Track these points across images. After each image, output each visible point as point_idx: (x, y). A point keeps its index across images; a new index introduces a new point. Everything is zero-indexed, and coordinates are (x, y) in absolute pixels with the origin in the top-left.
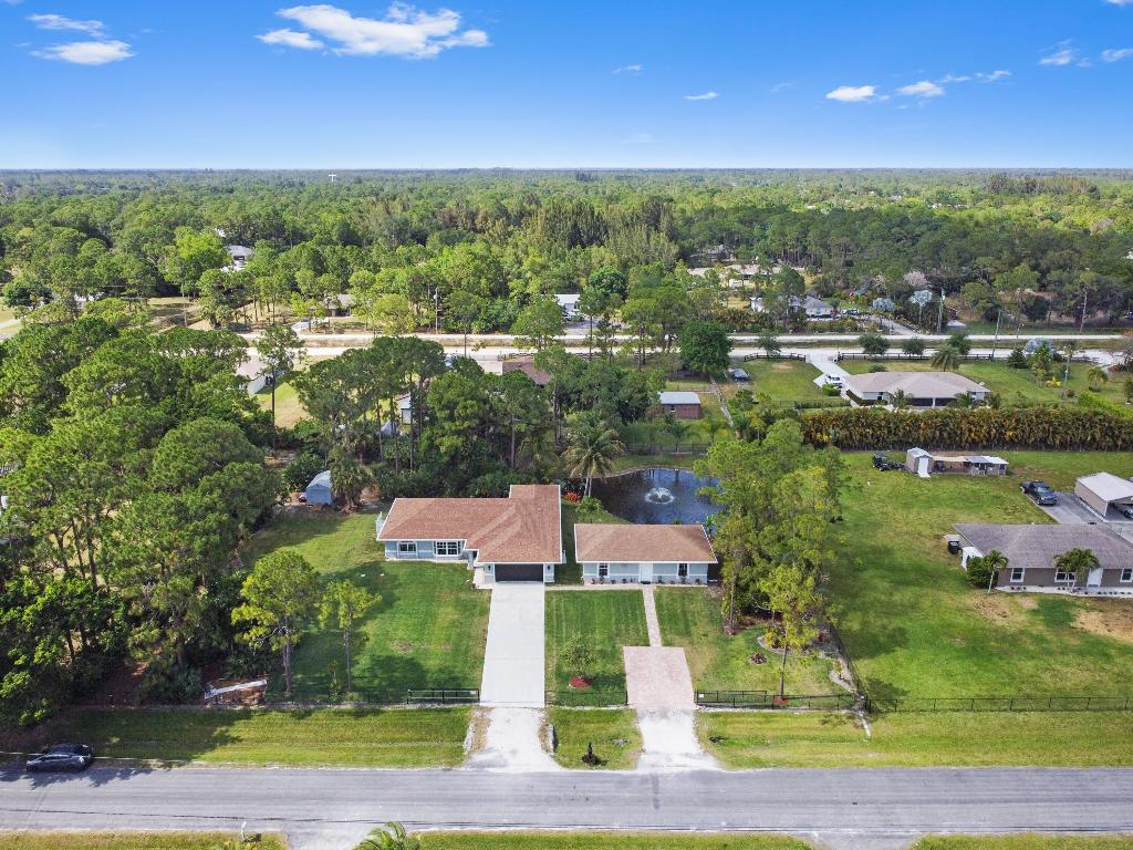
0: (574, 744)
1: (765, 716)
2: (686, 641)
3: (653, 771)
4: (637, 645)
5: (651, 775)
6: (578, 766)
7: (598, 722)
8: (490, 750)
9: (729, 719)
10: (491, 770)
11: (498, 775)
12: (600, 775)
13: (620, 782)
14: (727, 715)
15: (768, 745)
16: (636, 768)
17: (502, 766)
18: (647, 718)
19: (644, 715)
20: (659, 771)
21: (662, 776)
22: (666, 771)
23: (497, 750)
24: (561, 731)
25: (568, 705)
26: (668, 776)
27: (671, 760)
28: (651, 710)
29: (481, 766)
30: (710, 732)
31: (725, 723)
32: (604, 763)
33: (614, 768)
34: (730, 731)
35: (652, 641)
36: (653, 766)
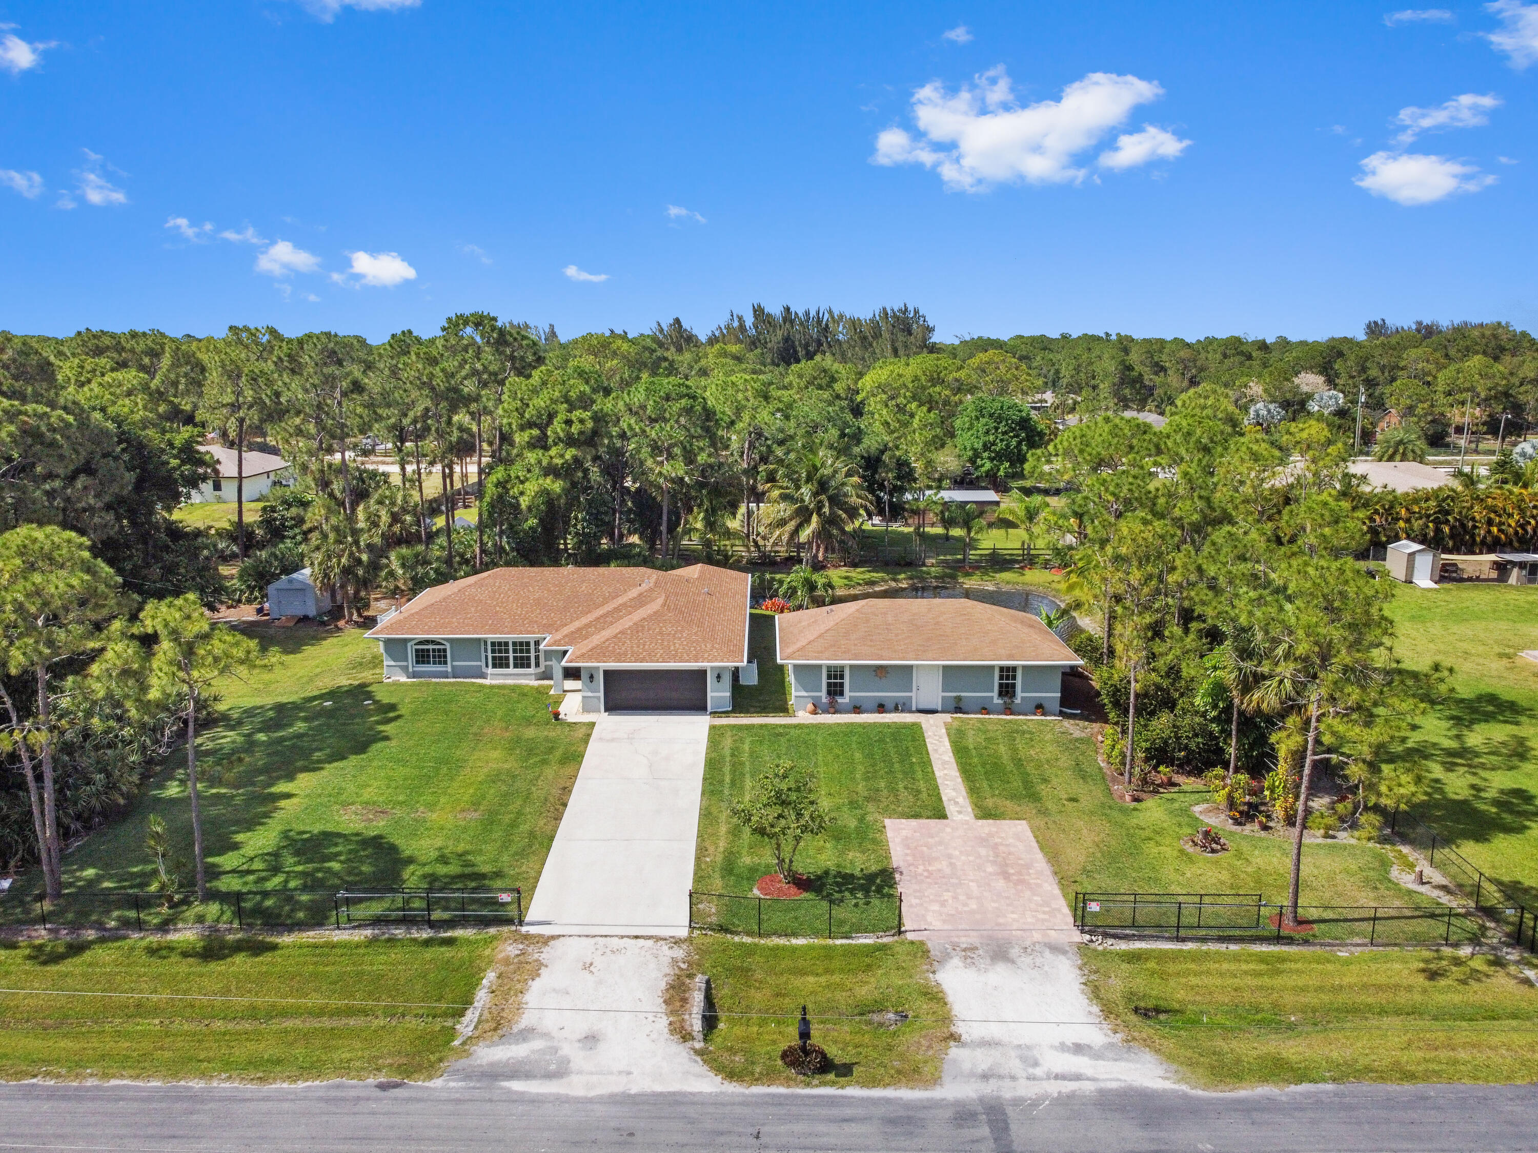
0: (763, 1023)
1: (1262, 959)
2: (1029, 808)
3: (988, 1089)
4: (916, 816)
5: (981, 1100)
6: (769, 1076)
7: (827, 971)
8: (527, 1034)
9: (1171, 968)
10: (517, 1086)
11: (536, 1101)
12: (832, 1101)
13: (891, 1121)
14: (1162, 956)
15: (1291, 1027)
16: (935, 1081)
17: (550, 1076)
18: (956, 961)
19: (945, 957)
20: (1007, 1091)
21: (1017, 1102)
22: (1025, 1090)
23: (546, 1035)
24: (726, 991)
25: (749, 934)
26: (1035, 1103)
27: (1036, 1064)
28: (964, 942)
29: (493, 1074)
30: (1130, 996)
31: (1164, 976)
32: (845, 1070)
33: (873, 1082)
34: (1181, 995)
35: (950, 809)
36: (985, 1077)
